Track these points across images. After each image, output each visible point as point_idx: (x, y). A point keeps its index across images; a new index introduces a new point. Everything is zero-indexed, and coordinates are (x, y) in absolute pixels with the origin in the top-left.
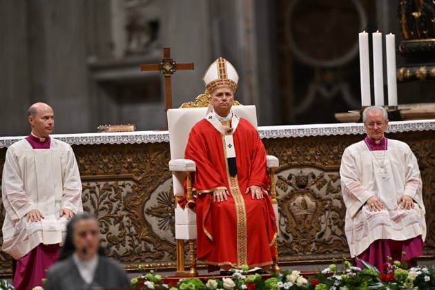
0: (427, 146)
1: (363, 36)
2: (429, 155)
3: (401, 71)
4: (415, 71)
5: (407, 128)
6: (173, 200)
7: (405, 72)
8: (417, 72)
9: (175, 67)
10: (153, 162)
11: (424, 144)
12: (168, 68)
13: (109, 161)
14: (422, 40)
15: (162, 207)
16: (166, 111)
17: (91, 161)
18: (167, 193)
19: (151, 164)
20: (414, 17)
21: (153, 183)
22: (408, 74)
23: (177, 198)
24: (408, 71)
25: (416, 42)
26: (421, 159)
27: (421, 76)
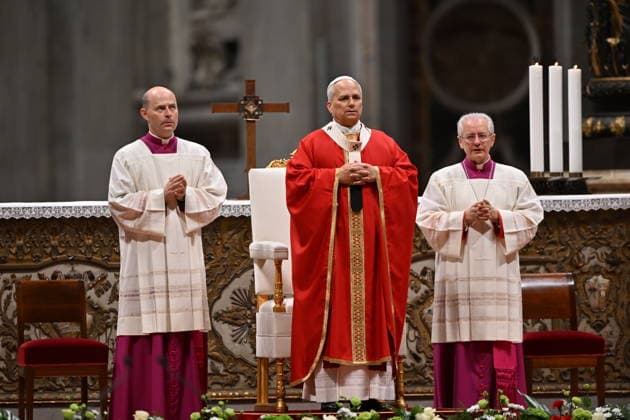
0: (624, 231)
1: (535, 70)
2: (626, 244)
3: (589, 121)
4: (609, 123)
5: (596, 204)
6: (254, 300)
7: (594, 124)
8: (612, 125)
9: (262, 108)
10: (227, 245)
11: (619, 228)
12: (251, 109)
14: (621, 79)
15: (237, 310)
16: (247, 171)
18: (245, 291)
19: (224, 247)
20: (609, 44)
21: (226, 275)
22: (599, 126)
23: (260, 298)
24: (599, 123)
25: (611, 81)
26: (614, 250)
27: (618, 131)
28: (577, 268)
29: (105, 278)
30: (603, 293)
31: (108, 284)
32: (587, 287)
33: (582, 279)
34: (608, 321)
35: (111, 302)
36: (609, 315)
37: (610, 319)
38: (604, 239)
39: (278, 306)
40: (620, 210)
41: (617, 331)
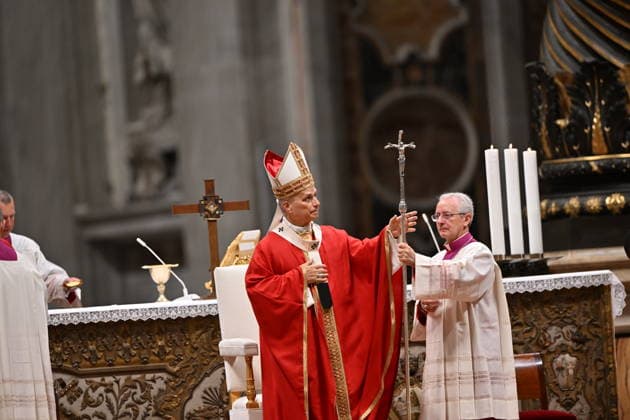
0: (588, 309)
1: (491, 154)
2: (591, 322)
3: (544, 204)
4: (563, 205)
5: (559, 284)
6: (225, 398)
7: (548, 206)
8: (566, 206)
9: (223, 207)
10: (195, 345)
11: (583, 306)
12: (212, 208)
13: (132, 345)
14: (572, 160)
15: (209, 409)
16: (212, 270)
17: (106, 346)
18: (215, 389)
19: (192, 347)
20: (558, 126)
21: (196, 375)
22: (553, 208)
23: (232, 395)
24: (553, 205)
25: (563, 163)
26: (580, 328)
27: (572, 211)
28: (545, 348)
29: (76, 384)
30: (571, 372)
31: (80, 391)
32: (555, 367)
33: (549, 358)
34: (578, 399)
35: (83, 408)
36: (578, 393)
37: (579, 396)
38: (569, 318)
39: (251, 402)
40: (583, 288)
41: (586, 409)
